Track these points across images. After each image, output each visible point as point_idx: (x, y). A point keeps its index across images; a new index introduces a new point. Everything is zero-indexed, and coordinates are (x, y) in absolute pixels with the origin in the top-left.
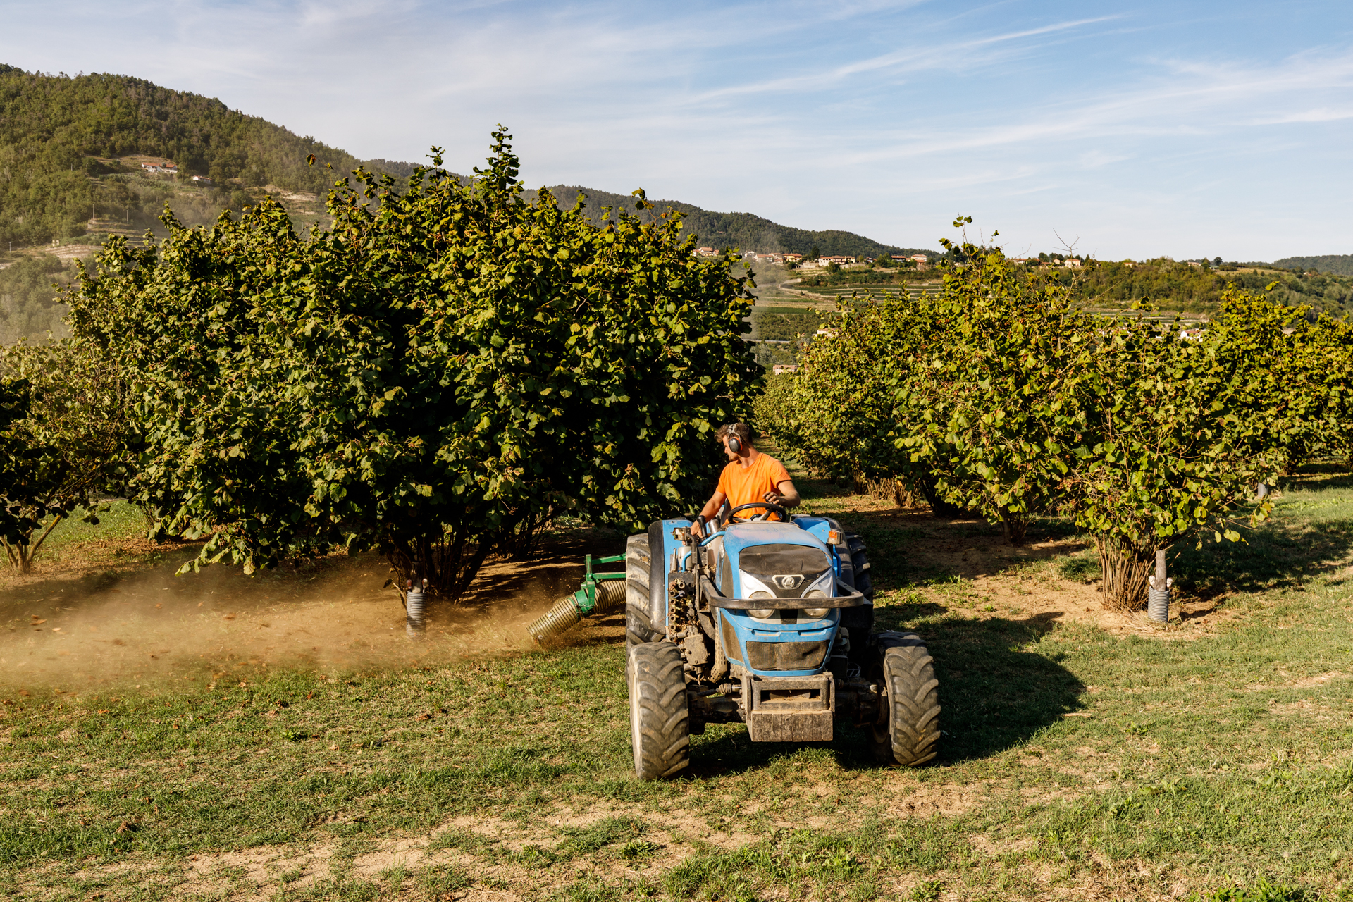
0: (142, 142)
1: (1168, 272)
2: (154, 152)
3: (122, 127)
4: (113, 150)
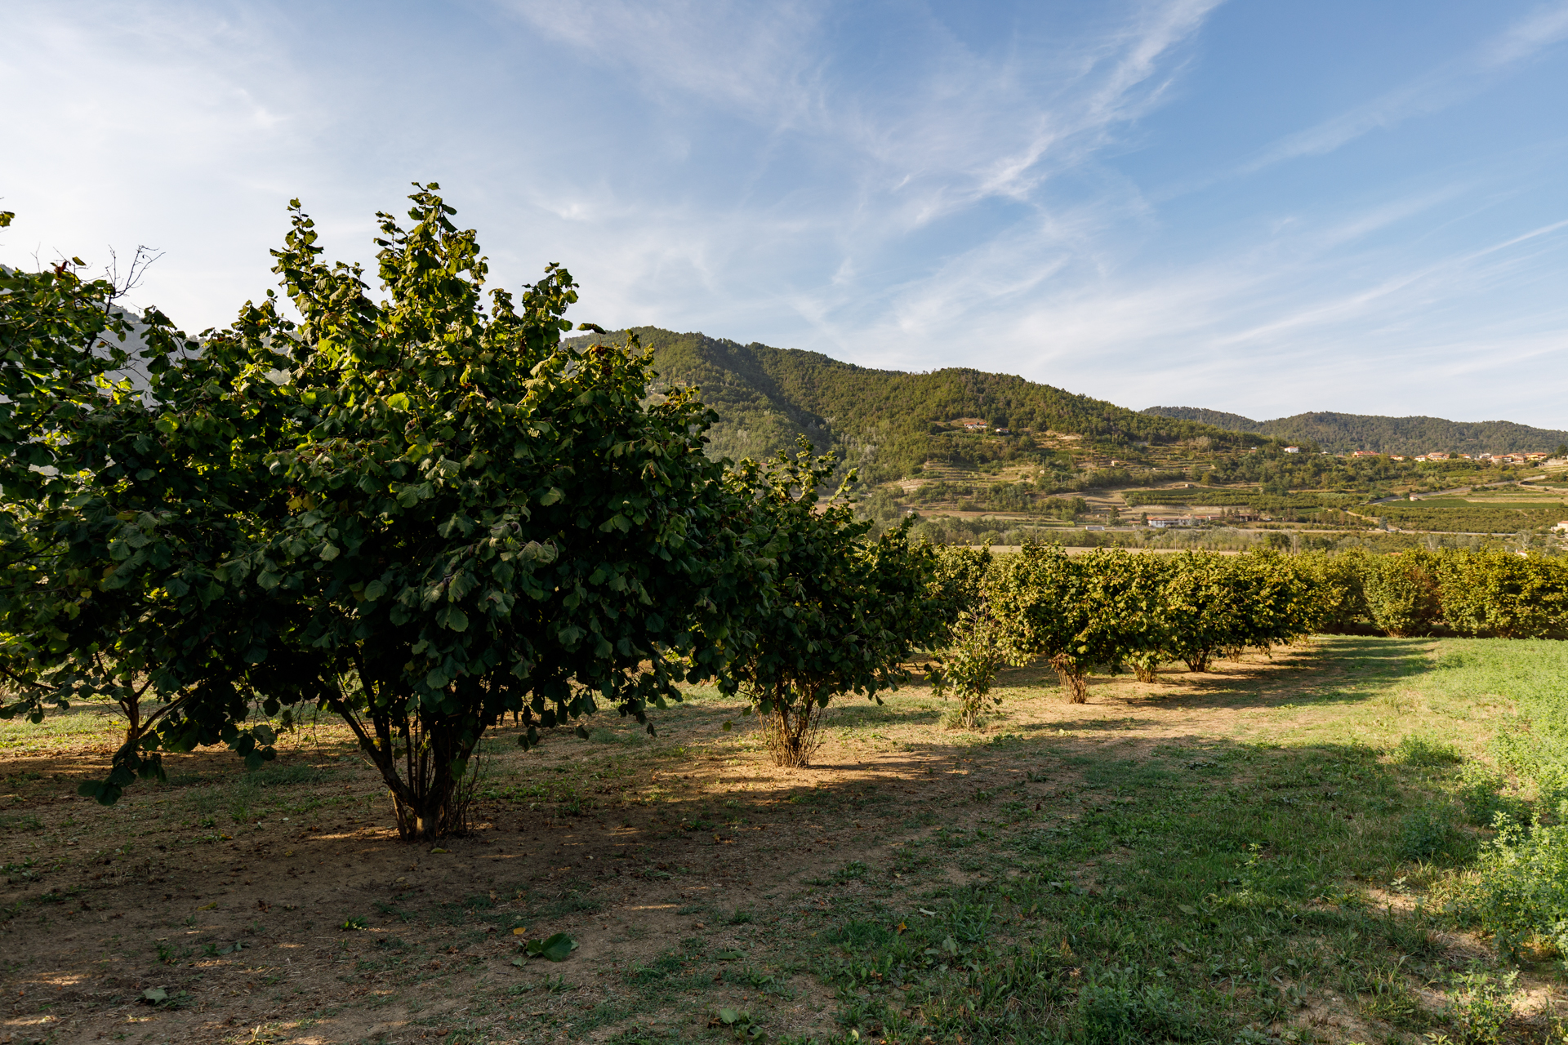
0: (965, 409)
2: (973, 416)
3: (954, 401)
4: (947, 415)
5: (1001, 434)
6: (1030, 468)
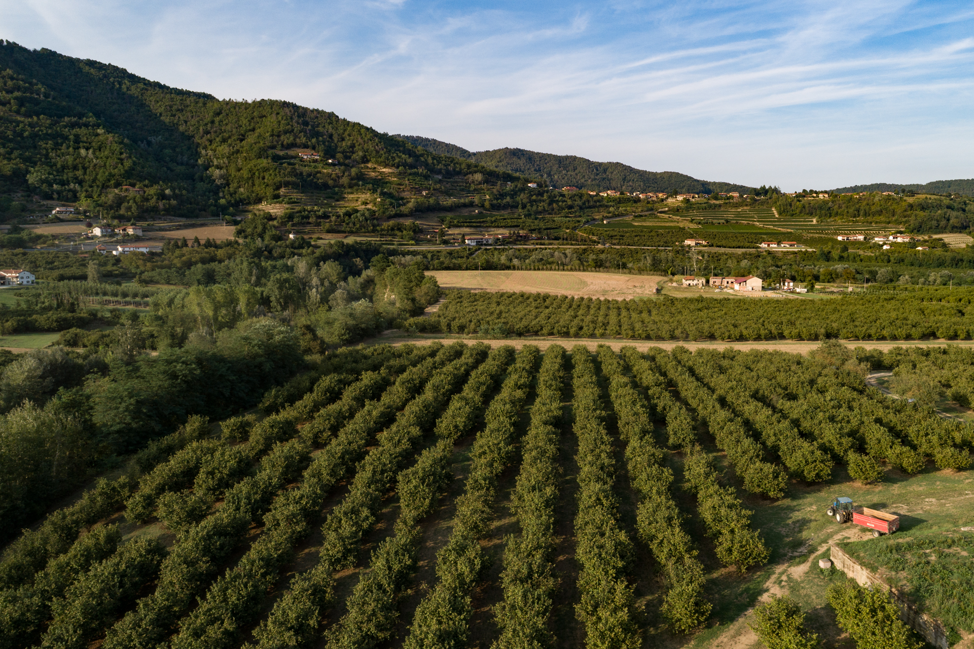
0: (298, 140)
1: (879, 200)
2: (305, 146)
3: (286, 132)
4: (282, 145)
5: (333, 165)
6: (367, 196)
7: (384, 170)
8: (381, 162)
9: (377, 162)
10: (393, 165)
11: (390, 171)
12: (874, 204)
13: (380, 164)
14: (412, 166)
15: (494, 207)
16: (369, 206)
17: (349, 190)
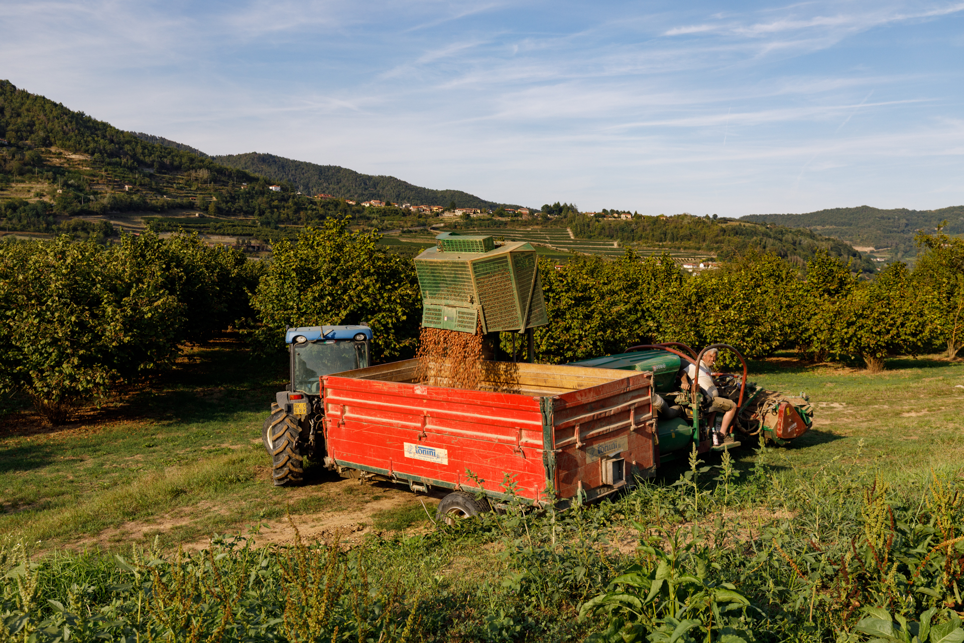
1: (689, 223)
7: (73, 156)
8: (69, 146)
9: (63, 146)
10: (86, 151)
11: (82, 158)
12: (682, 228)
13: (67, 148)
14: (111, 155)
15: (219, 211)
16: (46, 199)
17: (19, 178)
